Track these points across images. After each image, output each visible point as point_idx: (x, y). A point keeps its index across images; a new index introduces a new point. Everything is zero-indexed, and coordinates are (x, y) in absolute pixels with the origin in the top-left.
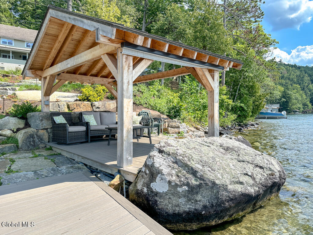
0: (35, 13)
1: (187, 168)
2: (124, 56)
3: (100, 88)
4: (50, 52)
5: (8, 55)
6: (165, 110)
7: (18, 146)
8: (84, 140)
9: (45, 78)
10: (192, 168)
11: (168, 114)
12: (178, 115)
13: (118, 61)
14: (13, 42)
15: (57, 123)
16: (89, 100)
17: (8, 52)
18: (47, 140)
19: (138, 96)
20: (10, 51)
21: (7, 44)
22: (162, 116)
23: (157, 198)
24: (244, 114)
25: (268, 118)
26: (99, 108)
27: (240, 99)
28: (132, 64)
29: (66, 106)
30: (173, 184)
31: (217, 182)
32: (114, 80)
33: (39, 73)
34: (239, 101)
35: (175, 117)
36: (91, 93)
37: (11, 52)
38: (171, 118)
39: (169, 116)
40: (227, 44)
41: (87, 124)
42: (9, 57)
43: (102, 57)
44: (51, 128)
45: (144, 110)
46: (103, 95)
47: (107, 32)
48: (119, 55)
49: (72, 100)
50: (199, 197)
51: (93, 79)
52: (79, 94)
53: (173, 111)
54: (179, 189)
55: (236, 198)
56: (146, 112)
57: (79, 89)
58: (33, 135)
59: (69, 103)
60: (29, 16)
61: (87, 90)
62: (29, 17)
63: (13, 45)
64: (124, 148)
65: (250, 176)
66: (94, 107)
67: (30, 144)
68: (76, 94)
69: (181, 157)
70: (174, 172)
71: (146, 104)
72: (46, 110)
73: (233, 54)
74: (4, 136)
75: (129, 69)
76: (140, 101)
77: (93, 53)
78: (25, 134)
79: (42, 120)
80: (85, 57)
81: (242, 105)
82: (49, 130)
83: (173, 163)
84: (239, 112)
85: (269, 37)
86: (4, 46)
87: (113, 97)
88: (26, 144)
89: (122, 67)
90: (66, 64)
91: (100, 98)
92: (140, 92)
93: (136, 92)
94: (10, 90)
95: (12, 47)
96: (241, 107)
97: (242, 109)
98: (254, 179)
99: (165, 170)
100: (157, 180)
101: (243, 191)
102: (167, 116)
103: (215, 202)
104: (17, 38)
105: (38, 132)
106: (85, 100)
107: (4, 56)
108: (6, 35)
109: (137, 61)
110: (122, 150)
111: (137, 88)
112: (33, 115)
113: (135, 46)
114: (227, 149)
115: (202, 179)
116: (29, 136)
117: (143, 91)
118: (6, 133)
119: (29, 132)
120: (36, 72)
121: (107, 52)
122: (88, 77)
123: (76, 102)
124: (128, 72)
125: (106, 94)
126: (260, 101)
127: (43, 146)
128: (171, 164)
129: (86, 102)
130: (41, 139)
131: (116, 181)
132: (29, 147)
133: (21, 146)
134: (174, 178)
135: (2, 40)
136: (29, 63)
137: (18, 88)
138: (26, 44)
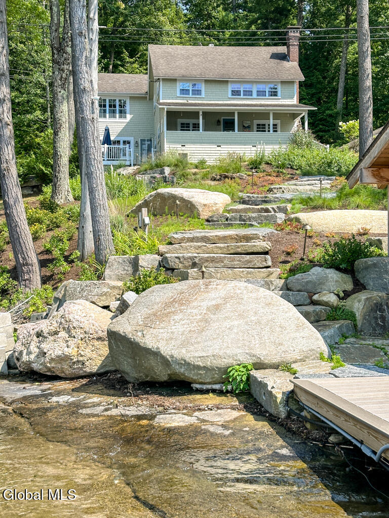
5: (191, 121)
7: (357, 325)
14: (202, 87)
17: (195, 114)
20: (198, 113)
21: (191, 95)
37: (201, 113)
42: (196, 127)
58: (381, 305)
63: (203, 95)
67: (378, 324)
74: (326, 304)
78: (367, 303)
86: (185, 101)
88: (370, 324)
94: (275, 212)
95: (200, 102)
104: (211, 76)
105: (388, 299)
107: (185, 127)
108: (188, 74)
112: (374, 264)
116: (373, 306)
118: (329, 299)
119: (373, 299)
120: (380, 171)
133: (362, 326)
135: (179, 86)
136: (373, 156)
137: (289, 206)
138: (230, 88)
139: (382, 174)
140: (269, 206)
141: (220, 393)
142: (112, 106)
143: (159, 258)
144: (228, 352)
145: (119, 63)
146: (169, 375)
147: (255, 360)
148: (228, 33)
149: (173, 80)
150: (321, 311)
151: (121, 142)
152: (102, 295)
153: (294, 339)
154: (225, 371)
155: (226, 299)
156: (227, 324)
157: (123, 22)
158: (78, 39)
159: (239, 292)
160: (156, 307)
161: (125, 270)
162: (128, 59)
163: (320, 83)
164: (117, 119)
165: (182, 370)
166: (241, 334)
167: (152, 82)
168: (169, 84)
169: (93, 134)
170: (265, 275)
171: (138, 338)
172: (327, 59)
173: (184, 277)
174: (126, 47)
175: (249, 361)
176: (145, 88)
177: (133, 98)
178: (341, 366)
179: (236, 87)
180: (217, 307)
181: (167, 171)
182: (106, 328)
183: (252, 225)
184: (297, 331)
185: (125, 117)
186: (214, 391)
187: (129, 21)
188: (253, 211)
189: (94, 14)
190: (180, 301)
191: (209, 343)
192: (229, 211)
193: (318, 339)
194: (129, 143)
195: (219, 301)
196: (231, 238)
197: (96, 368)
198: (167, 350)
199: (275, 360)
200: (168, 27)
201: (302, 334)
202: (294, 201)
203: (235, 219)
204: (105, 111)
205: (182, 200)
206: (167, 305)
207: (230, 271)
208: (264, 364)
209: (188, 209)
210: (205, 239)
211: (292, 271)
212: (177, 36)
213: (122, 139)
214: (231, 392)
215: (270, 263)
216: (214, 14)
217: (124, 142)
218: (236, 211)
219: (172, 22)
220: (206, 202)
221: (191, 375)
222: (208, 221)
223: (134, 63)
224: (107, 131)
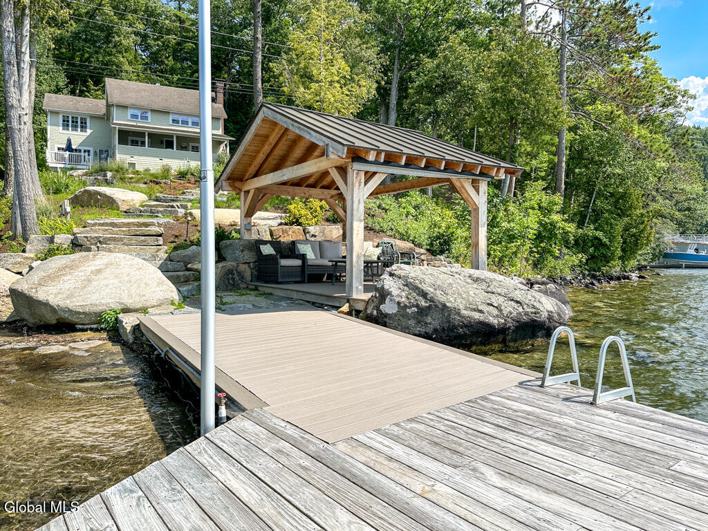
0: (181, 49)
1: (417, 291)
2: (355, 172)
3: (316, 204)
4: (255, 156)
5: (139, 139)
6: (424, 240)
8: (299, 279)
9: (248, 192)
10: (423, 290)
11: (428, 247)
12: (447, 250)
13: (348, 176)
14: (149, 115)
15: (264, 254)
16: (300, 224)
17: (142, 134)
18: (249, 278)
19: (379, 216)
20: (144, 133)
21: (139, 120)
22: (418, 250)
23: (385, 319)
24: (603, 253)
25: (687, 267)
26: (315, 236)
27: (596, 221)
28: (363, 180)
29: (268, 233)
30: (402, 305)
31: (448, 304)
32: (339, 192)
33: (238, 184)
34: (592, 227)
35: (442, 252)
36: (303, 212)
37: (147, 134)
38: (434, 254)
39: (431, 252)
40: (559, 113)
41: (303, 257)
42: (143, 144)
43: (329, 170)
44: (255, 262)
45: (386, 240)
46: (321, 214)
47: (337, 150)
48: (349, 170)
49: (274, 223)
50: (429, 320)
51: (310, 192)
52: (283, 215)
53: (438, 242)
54: (408, 310)
55: (472, 326)
56: (389, 243)
57: (281, 206)
58: (232, 270)
59: (272, 229)
60: (169, 56)
61: (296, 207)
62: (170, 58)
63: (149, 120)
64: (354, 275)
65: (497, 307)
66: (308, 235)
67: (229, 283)
68: (280, 214)
69: (412, 280)
70: (403, 294)
71: (392, 230)
72: (246, 237)
73: (585, 126)
74: (196, 270)
75: (360, 185)
76: (381, 225)
77: (318, 164)
78: (222, 269)
79: (242, 251)
80: (307, 168)
81: (600, 234)
82: (251, 264)
83: (404, 285)
84: (591, 250)
85: (674, 84)
86: (135, 124)
87: (336, 219)
88: (224, 282)
89: (353, 184)
90: (281, 174)
91: (316, 220)
92: (383, 209)
93: (376, 210)
94: (179, 208)
95: (146, 125)
96: (596, 238)
97: (598, 243)
98: (501, 310)
99: (395, 292)
100: (386, 302)
101: (482, 318)
102: (428, 250)
103: (446, 325)
104: (156, 107)
105: (238, 266)
106: (293, 223)
107: (134, 143)
108: (137, 103)
109: (369, 176)
110: (352, 277)
111: (378, 203)
112: (231, 244)
113: (366, 161)
114: (476, 280)
115: (432, 300)
116: (227, 271)
117: (387, 208)
118: (198, 267)
119: (226, 266)
120: (235, 183)
121: (335, 165)
122: (303, 189)
123: (280, 227)
124: (359, 188)
125: (325, 214)
126: (641, 227)
127: (245, 286)
128: (402, 287)
129: (295, 227)
130: (242, 277)
131: (345, 308)
132: (227, 286)
133: (218, 284)
134: (403, 299)
135: (130, 112)
136: (228, 172)
137: (189, 205)
138: (171, 117)
139: (236, 185)
140: (174, 204)
141: (97, 330)
142: (75, 122)
143: (72, 237)
144: (102, 302)
145: (85, 89)
146: (57, 319)
147: (123, 306)
148: (176, 78)
149: (125, 107)
150: (190, 275)
151: (82, 151)
152: (15, 264)
153: (154, 292)
154: (99, 315)
155: (107, 265)
156: (105, 282)
157: (89, 58)
158: (7, 67)
159: (118, 260)
160: (51, 271)
161: (43, 246)
162: (92, 87)
163: (243, 121)
164: (79, 132)
165: (66, 315)
166: (114, 289)
167: (109, 106)
168: (121, 109)
169: (20, 141)
170: (155, 250)
171: (33, 294)
172: (248, 106)
173: (89, 250)
174: (91, 77)
175: (118, 307)
176: (104, 111)
177: (93, 117)
178: (183, 308)
179: (176, 117)
180: (99, 271)
181: (109, 174)
182: (8, 286)
183: (157, 216)
184: (157, 286)
185: (86, 132)
186: (91, 329)
187: (93, 57)
188: (162, 206)
189: (26, 49)
190: (71, 267)
191: (89, 296)
192: (143, 206)
193: (172, 291)
194: (89, 151)
195: (102, 267)
196: (133, 224)
197: (6, 318)
198: (54, 301)
199: (138, 306)
200: (126, 67)
201: (161, 289)
202: (194, 202)
203: (147, 212)
204: (68, 125)
205: (105, 196)
206: (60, 270)
207: (126, 247)
208: (129, 309)
209: (110, 203)
210: (113, 225)
211: (175, 248)
212: (135, 74)
213: (83, 148)
214: (104, 329)
215: (161, 243)
216: (166, 62)
217: (85, 151)
218: (150, 206)
219: (130, 63)
220: (125, 199)
221: (74, 319)
222: (126, 212)
223: (98, 90)
224: (69, 141)
